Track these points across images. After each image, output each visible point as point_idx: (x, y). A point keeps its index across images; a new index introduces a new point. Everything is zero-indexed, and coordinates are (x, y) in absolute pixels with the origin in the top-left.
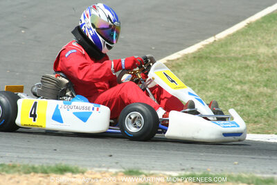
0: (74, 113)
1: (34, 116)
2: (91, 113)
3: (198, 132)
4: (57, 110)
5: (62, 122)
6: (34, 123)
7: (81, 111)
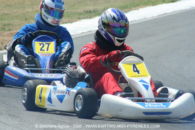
0: (57, 96)
1: (40, 98)
2: (65, 96)
3: (121, 111)
4: (50, 94)
5: (51, 103)
6: (41, 104)
7: (61, 94)
